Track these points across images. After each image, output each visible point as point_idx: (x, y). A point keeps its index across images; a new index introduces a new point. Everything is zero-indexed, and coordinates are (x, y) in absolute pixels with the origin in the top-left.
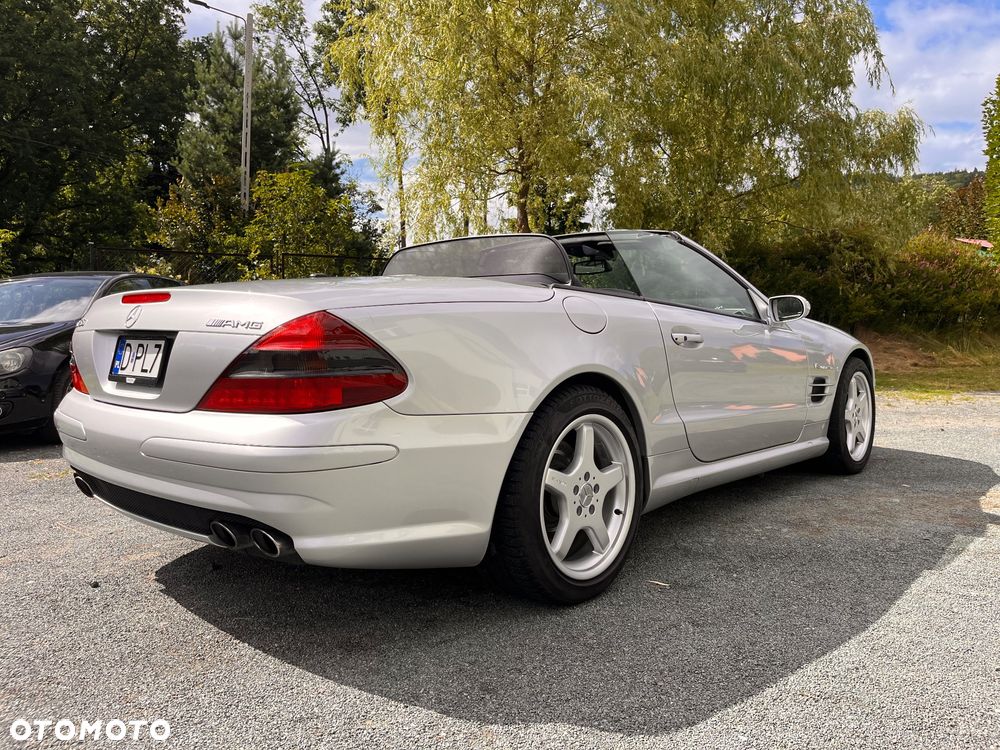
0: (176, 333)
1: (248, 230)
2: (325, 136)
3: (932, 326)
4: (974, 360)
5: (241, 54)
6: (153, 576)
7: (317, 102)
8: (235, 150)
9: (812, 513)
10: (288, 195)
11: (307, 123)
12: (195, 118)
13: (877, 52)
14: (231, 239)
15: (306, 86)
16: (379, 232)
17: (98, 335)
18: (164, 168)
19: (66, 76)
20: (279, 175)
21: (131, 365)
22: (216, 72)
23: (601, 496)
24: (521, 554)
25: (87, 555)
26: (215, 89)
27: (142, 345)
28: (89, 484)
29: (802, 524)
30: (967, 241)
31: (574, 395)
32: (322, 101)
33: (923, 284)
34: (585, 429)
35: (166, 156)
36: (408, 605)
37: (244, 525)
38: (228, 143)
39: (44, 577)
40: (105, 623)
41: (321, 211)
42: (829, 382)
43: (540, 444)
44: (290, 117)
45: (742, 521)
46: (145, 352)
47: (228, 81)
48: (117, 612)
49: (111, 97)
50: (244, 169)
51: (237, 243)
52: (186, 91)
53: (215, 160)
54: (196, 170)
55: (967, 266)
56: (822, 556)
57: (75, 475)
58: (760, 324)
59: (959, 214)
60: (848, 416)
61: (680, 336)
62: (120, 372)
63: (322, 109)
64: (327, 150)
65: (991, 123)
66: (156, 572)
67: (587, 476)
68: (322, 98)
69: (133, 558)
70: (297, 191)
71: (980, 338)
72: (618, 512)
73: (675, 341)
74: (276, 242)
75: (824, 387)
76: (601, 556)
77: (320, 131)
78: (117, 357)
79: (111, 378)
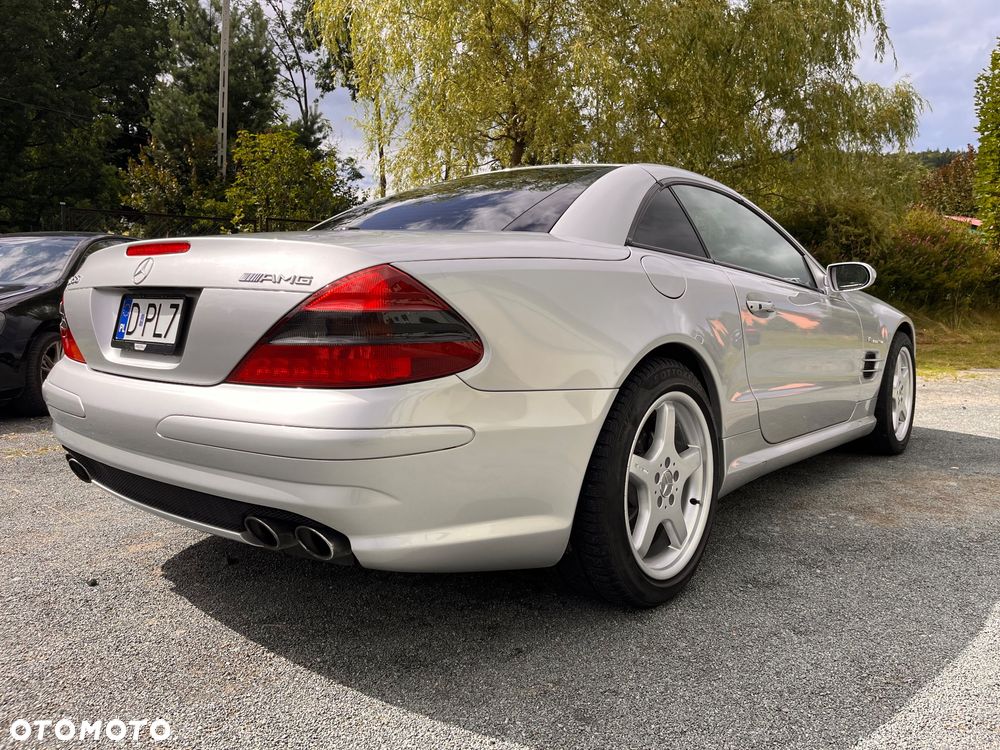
0: (198, 290)
1: (228, 194)
2: (303, 100)
3: (922, 303)
4: (966, 337)
5: (216, 10)
6: (159, 572)
7: (294, 64)
8: (211, 111)
9: (873, 498)
10: (271, 157)
11: (284, 86)
12: (167, 79)
13: (881, 24)
14: (209, 203)
15: (283, 47)
16: (360, 200)
17: (97, 293)
18: (133, 130)
19: (31, 30)
20: (262, 136)
21: (140, 329)
22: (191, 28)
23: (679, 484)
24: (604, 553)
25: (79, 545)
26: (190, 46)
27: (153, 306)
28: (86, 468)
29: (866, 511)
30: (959, 219)
31: (658, 370)
32: (300, 64)
33: (915, 261)
34: (667, 408)
35: (136, 118)
36: (462, 608)
37: (287, 521)
38: (203, 103)
39: (31, 572)
40: (110, 632)
41: (307, 174)
42: (878, 357)
43: (625, 427)
44: (268, 80)
45: (800, 506)
46: (158, 313)
47: (203, 37)
48: (123, 617)
49: (79, 55)
50: (221, 130)
51: (215, 208)
52: (157, 49)
53: (189, 120)
54: (170, 131)
55: (957, 244)
56: (903, 548)
57: (68, 457)
58: (816, 293)
59: (941, 191)
60: (895, 395)
61: (754, 304)
62: (126, 337)
63: (300, 72)
64: (305, 114)
65: (984, 100)
66: (163, 567)
67: (668, 461)
68: (299, 60)
69: (132, 549)
70: (281, 153)
71: (969, 316)
72: (694, 502)
73: (750, 309)
74: (260, 206)
75: (874, 363)
76: (679, 552)
77: (297, 94)
78: (122, 318)
79: (114, 344)
